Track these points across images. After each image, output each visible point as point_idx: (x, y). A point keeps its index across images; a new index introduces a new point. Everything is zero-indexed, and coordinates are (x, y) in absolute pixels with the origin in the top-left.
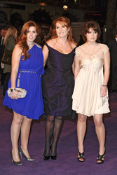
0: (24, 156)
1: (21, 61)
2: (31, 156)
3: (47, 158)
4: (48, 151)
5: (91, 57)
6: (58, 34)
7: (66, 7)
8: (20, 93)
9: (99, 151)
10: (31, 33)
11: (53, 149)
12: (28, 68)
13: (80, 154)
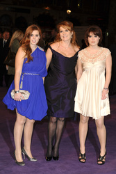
0: (27, 156)
1: (24, 63)
2: (34, 157)
3: (49, 159)
4: (50, 152)
5: (93, 60)
6: (62, 38)
7: (70, 11)
8: (23, 95)
9: (100, 152)
10: (35, 36)
11: (56, 150)
12: (31, 70)
13: (82, 155)
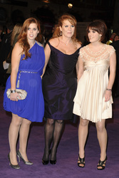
0: (22, 160)
2: (30, 160)
4: (47, 155)
5: (95, 59)
7: (71, 5)
9: (100, 157)
11: (53, 153)
12: (29, 68)
13: (81, 159)
